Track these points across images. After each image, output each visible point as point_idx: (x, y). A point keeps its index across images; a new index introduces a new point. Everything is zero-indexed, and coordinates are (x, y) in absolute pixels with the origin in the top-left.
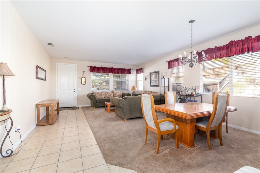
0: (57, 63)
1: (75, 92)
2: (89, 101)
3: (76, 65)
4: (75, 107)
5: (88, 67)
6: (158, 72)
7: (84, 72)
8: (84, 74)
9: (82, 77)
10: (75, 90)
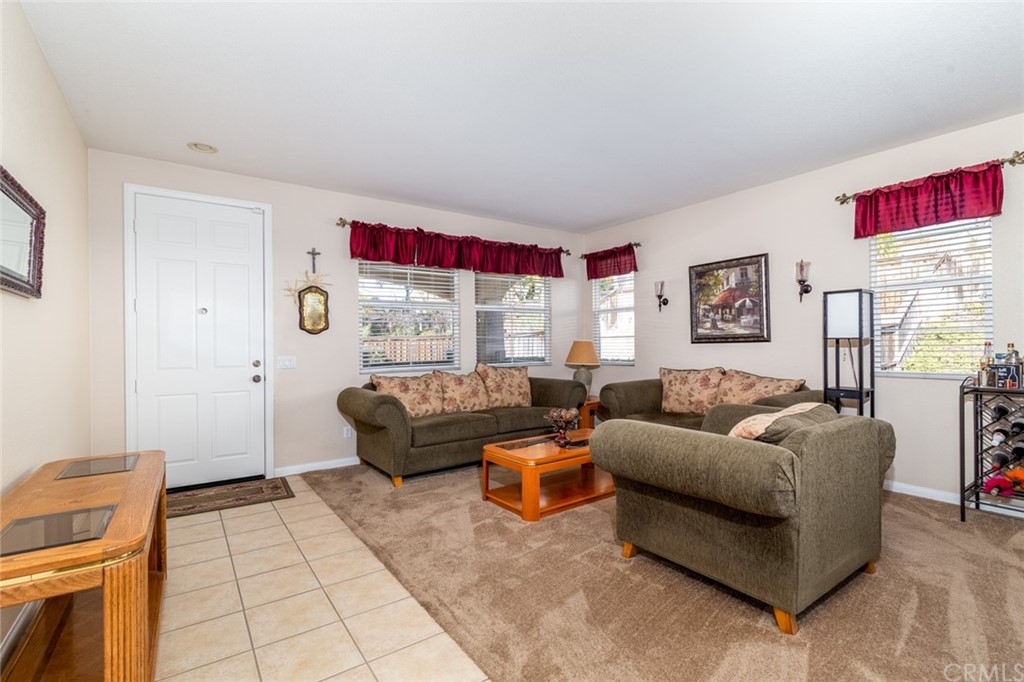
0: (130, 189)
1: (256, 379)
2: (348, 433)
3: (268, 208)
4: (261, 477)
5: (342, 223)
6: (759, 262)
7: (314, 254)
8: (314, 272)
9: (302, 286)
10: (259, 371)
